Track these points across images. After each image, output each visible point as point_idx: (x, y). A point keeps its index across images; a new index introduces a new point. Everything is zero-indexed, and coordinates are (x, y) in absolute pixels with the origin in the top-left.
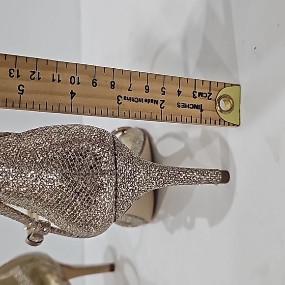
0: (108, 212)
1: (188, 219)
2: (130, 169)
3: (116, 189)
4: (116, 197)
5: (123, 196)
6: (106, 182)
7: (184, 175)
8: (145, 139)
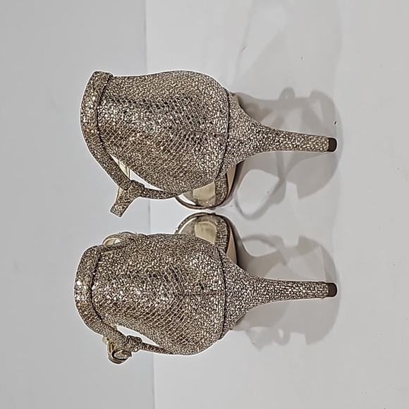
0: (216, 333)
1: (281, 333)
2: (238, 287)
3: (225, 309)
4: (225, 317)
5: (231, 315)
6: (217, 303)
7: (290, 290)
8: (229, 232)
